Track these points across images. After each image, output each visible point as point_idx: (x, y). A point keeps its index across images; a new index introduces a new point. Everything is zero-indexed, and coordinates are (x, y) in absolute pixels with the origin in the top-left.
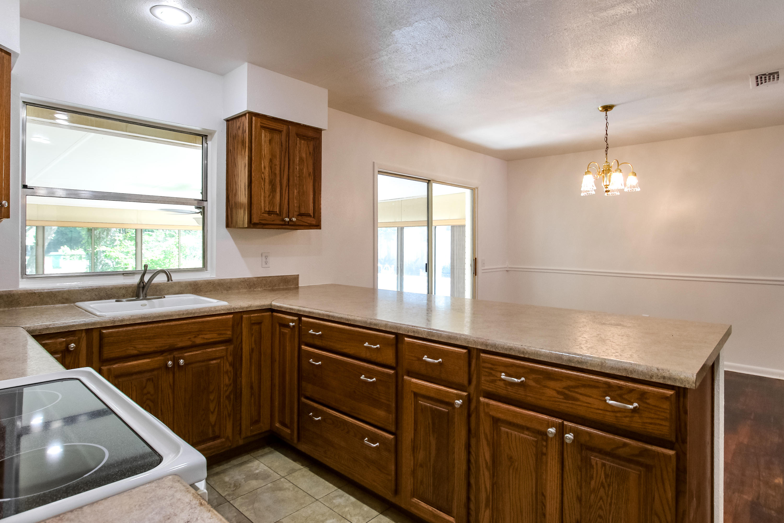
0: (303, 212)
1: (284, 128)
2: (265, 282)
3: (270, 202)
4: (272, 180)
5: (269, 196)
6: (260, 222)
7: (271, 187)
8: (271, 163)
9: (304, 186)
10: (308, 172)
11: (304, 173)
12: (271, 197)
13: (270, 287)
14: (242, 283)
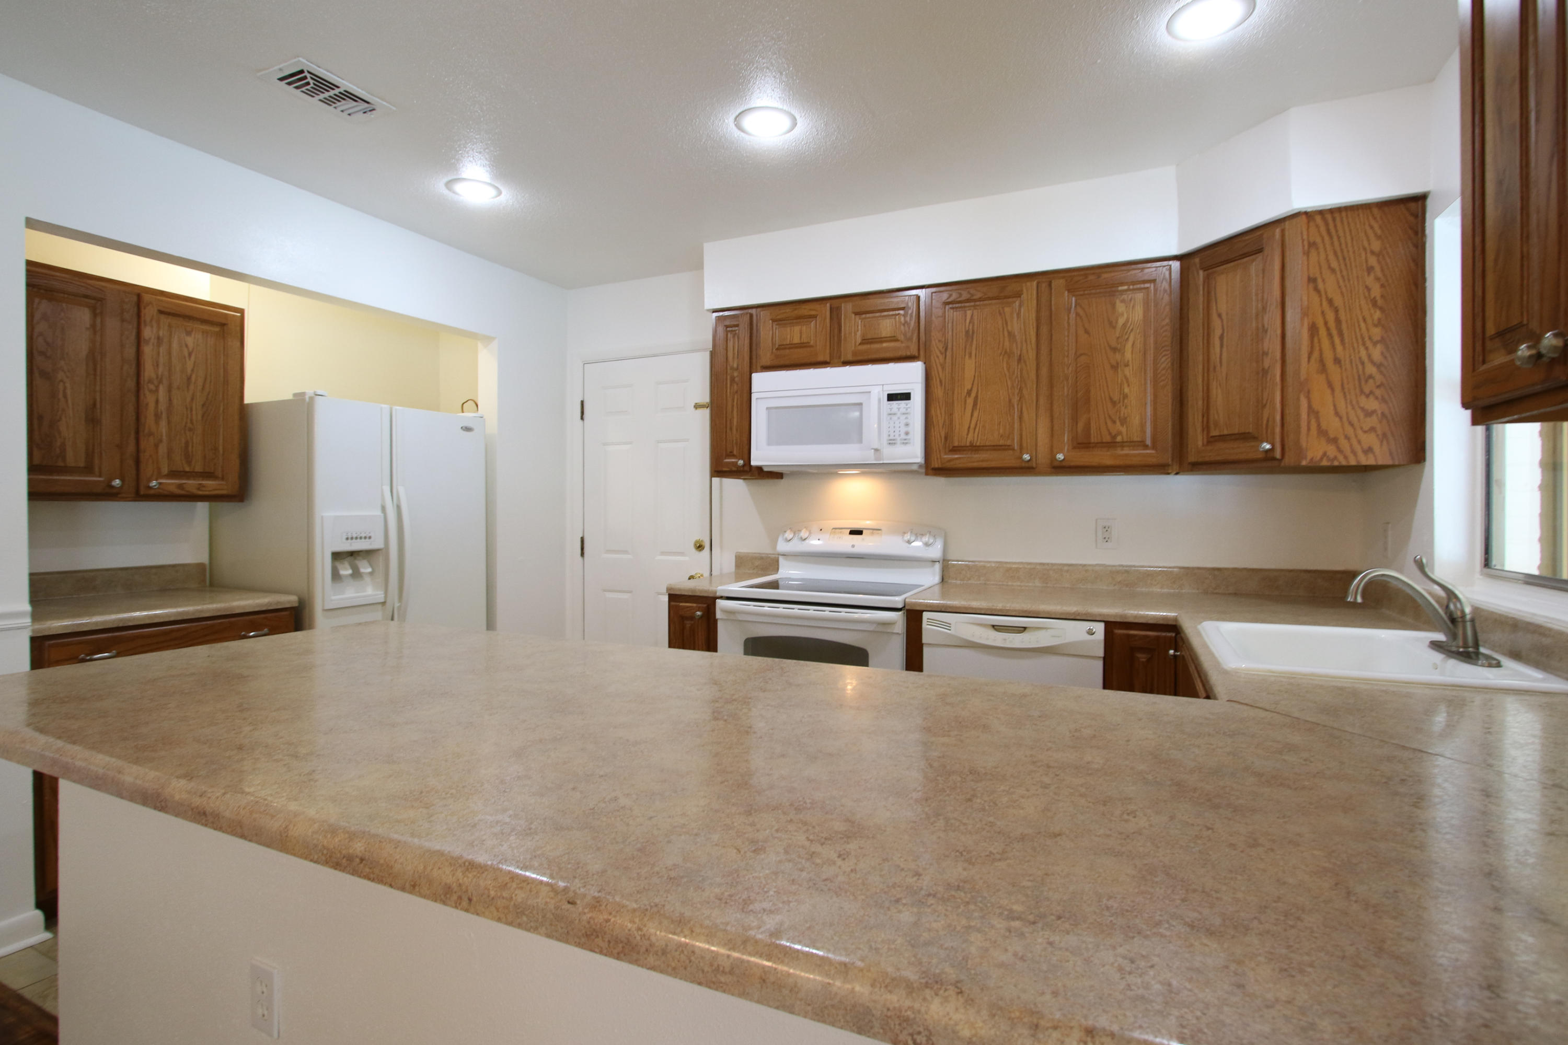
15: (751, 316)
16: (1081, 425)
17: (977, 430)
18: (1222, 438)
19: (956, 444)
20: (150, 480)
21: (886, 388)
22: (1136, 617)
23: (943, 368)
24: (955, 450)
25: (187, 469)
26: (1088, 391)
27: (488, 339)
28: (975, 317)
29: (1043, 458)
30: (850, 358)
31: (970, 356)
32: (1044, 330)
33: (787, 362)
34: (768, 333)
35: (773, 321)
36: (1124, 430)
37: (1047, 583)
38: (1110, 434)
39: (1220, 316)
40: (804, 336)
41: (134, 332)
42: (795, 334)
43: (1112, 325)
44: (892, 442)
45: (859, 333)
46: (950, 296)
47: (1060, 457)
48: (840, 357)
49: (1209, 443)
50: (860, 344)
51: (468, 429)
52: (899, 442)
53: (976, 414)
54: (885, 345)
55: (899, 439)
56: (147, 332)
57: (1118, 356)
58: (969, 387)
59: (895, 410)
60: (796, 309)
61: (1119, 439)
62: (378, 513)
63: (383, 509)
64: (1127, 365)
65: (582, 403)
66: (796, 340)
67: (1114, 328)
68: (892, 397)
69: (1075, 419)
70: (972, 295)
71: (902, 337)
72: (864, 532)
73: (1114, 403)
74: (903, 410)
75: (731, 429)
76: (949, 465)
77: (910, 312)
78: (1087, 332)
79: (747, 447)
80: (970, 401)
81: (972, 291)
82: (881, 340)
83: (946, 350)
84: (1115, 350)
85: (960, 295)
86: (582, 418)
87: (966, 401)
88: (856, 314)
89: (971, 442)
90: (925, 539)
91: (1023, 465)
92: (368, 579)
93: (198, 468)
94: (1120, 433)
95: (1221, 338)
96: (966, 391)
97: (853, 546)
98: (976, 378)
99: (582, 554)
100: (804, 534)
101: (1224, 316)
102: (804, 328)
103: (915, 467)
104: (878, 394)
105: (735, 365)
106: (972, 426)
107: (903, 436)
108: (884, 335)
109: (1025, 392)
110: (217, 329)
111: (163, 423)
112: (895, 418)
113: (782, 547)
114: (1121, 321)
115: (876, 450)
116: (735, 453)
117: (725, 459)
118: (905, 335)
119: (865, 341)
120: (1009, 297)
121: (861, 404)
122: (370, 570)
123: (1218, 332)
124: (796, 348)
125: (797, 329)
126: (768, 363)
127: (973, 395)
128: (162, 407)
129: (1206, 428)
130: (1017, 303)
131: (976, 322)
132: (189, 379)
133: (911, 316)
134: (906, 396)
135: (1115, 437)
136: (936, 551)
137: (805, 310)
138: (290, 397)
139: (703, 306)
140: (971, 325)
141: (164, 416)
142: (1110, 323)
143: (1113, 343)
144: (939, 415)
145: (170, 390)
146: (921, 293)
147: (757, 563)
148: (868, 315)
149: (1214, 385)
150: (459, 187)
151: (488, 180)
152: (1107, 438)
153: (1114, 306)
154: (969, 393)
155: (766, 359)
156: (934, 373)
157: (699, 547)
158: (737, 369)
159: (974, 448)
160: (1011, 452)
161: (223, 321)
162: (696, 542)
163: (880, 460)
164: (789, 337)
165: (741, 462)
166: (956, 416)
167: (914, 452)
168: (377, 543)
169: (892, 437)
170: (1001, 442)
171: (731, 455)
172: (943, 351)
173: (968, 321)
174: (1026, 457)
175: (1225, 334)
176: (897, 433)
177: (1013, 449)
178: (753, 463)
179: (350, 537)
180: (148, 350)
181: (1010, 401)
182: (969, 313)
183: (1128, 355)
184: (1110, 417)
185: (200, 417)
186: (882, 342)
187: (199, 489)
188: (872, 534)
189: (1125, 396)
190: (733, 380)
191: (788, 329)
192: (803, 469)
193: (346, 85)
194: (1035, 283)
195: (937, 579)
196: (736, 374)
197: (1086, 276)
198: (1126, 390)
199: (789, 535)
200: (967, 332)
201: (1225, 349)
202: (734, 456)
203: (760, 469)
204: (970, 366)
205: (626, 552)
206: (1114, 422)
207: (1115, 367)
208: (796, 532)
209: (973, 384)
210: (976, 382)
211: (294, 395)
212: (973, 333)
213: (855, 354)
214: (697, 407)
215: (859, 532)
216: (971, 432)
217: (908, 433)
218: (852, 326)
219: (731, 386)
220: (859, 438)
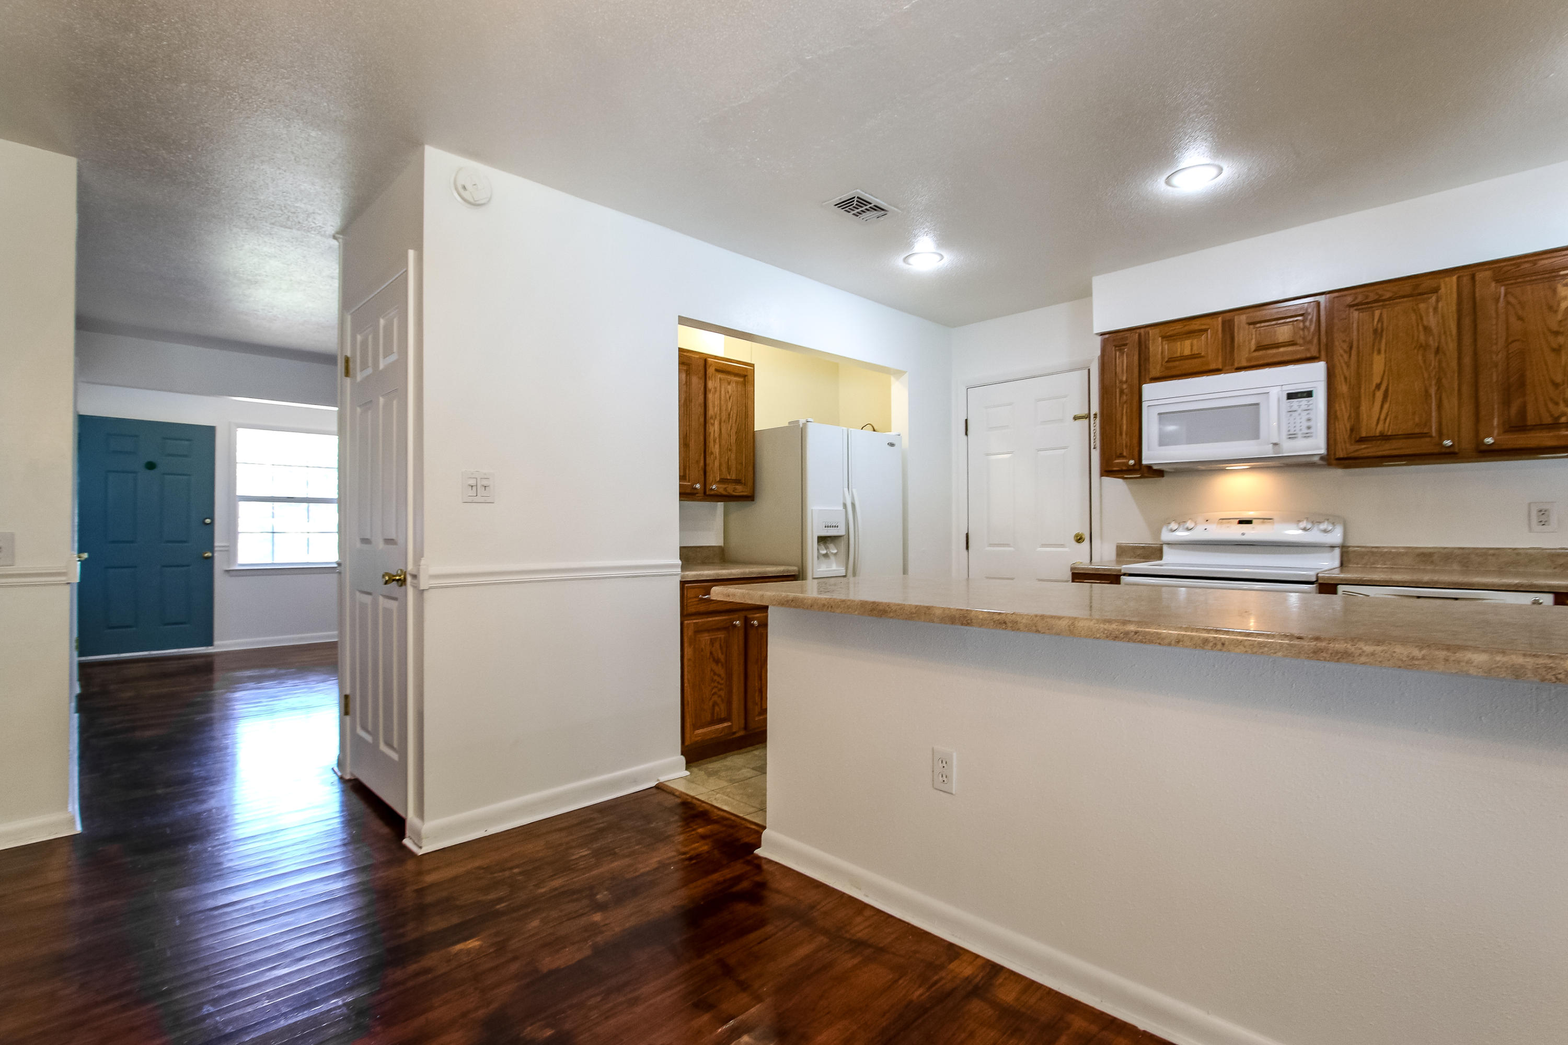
15: (1140, 335)
16: (1514, 409)
17: (1388, 421)
19: (1364, 434)
20: (711, 485)
21: (1285, 388)
23: (1348, 366)
24: (1362, 440)
25: (729, 478)
26: (1523, 376)
27: (898, 373)
28: (1385, 316)
29: (1467, 443)
30: (1244, 364)
31: (1379, 352)
32: (1467, 321)
33: (1178, 373)
34: (1158, 348)
35: (1163, 337)
37: (1467, 567)
38: (1552, 416)
40: (1195, 348)
41: (703, 384)
42: (1186, 347)
43: (1553, 310)
44: (1292, 437)
45: (1253, 342)
46: (1356, 298)
47: (1489, 440)
48: (1233, 364)
50: (1255, 351)
51: (892, 445)
52: (1300, 435)
53: (1386, 406)
54: (1282, 350)
55: (1300, 433)
56: (710, 384)
58: (1378, 381)
59: (1294, 408)
60: (1185, 326)
61: (1563, 421)
62: (841, 508)
63: (845, 506)
65: (966, 420)
66: (1187, 352)
67: (1556, 312)
68: (1292, 396)
69: (1506, 402)
70: (1381, 296)
71: (1300, 341)
72: (1254, 521)
73: (1556, 385)
74: (1304, 407)
75: (1121, 434)
76: (1356, 454)
77: (1310, 317)
78: (1520, 318)
79: (1137, 449)
80: (1379, 395)
81: (1380, 292)
82: (1277, 346)
83: (1351, 348)
84: (1556, 334)
85: (1367, 297)
86: (966, 434)
87: (1374, 394)
88: (1250, 324)
89: (1380, 432)
90: (1323, 526)
91: (1444, 450)
92: (832, 558)
93: (734, 477)
94: (1563, 414)
96: (1374, 384)
97: (1243, 534)
98: (1386, 373)
99: (967, 548)
100: (1190, 524)
102: (1195, 341)
103: (1316, 459)
104: (1277, 394)
105: (1124, 379)
106: (1382, 417)
107: (1305, 431)
108: (1281, 341)
109: (1444, 381)
110: (741, 380)
111: (717, 446)
112: (1295, 414)
113: (1166, 536)
115: (1275, 444)
116: (1125, 454)
117: (1115, 460)
118: (1304, 338)
119: (1259, 348)
120: (1425, 293)
121: (1257, 404)
122: (835, 551)
124: (1188, 359)
125: (1187, 343)
126: (1158, 375)
127: (1383, 387)
128: (717, 435)
130: (1434, 298)
131: (1385, 320)
132: (729, 415)
133: (1311, 321)
134: (1309, 394)
135: (1558, 418)
136: (1336, 537)
137: (1195, 326)
138: (787, 425)
139: (1092, 330)
140: (1380, 324)
141: (717, 440)
142: (1550, 308)
143: (1555, 327)
144: (1343, 409)
145: (720, 423)
146: (1321, 299)
147: (1139, 552)
148: (1263, 324)
150: (911, 260)
151: (934, 250)
152: (1548, 420)
153: (1554, 291)
154: (1378, 386)
155: (1154, 373)
156: (1338, 371)
157: (1079, 539)
158: (1126, 381)
159: (1384, 437)
160: (1428, 439)
161: (745, 373)
162: (1076, 536)
163: (1279, 453)
164: (1179, 350)
165: (1132, 462)
166: (1364, 408)
167: (1317, 445)
168: (841, 531)
169: (1292, 432)
170: (1417, 430)
171: (1121, 456)
172: (1348, 349)
173: (1376, 320)
174: (1448, 443)
176: (1298, 428)
177: (1431, 436)
178: (1144, 462)
179: (827, 526)
180: (710, 396)
181: (1427, 391)
182: (1377, 313)
184: (1551, 399)
185: (734, 441)
186: (1279, 347)
187: (733, 491)
188: (1263, 523)
190: (1122, 392)
191: (1179, 343)
192: (1191, 466)
193: (876, 201)
194: (1454, 278)
195: (1337, 563)
196: (1125, 386)
197: (1518, 265)
199: (1174, 526)
200: (1375, 331)
202: (1124, 457)
203: (1149, 467)
204: (1378, 363)
205: (1008, 545)
206: (1557, 404)
207: (1557, 351)
208: (1181, 523)
209: (1382, 378)
210: (1386, 377)
211: (789, 423)
212: (1382, 331)
213: (1249, 360)
214: (1076, 418)
215: (1249, 522)
216: (1381, 422)
217: (1309, 428)
218: (1246, 338)
219: (1120, 397)
220: (1255, 435)
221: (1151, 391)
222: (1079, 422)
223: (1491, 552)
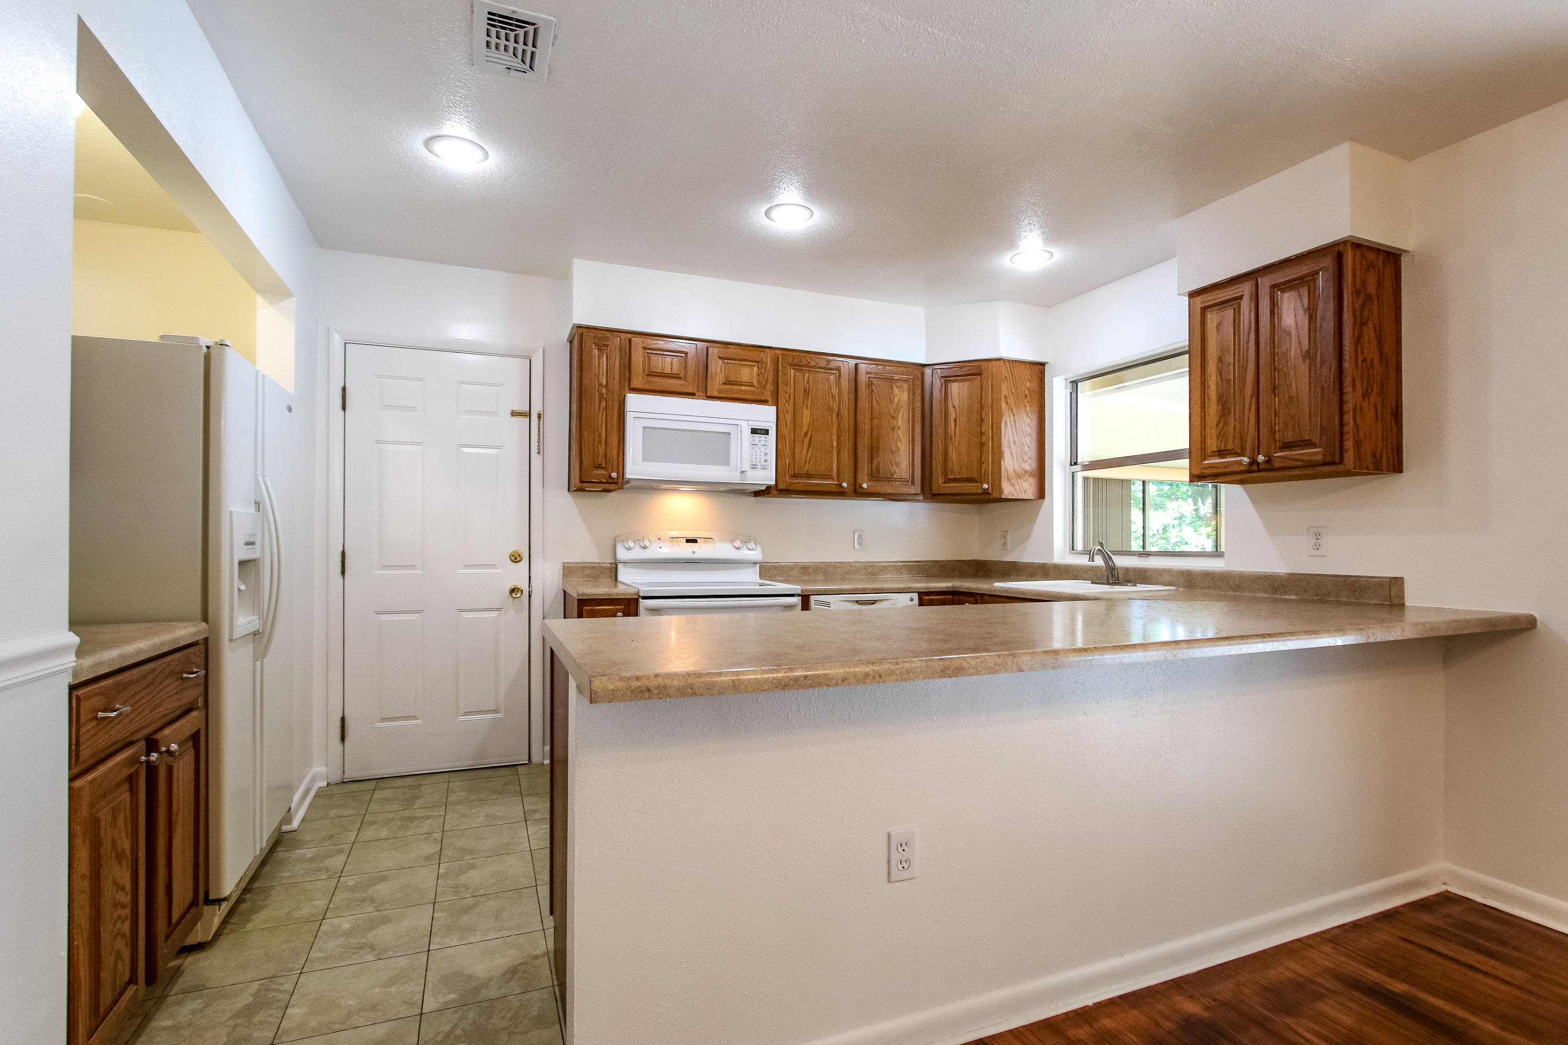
0: (1290, 440)
1: (1246, 289)
2: (1304, 585)
3: (1219, 434)
4: (1223, 394)
5: (1217, 425)
6: (1202, 473)
7: (1220, 407)
8: (1220, 364)
9: (1291, 385)
10: (1301, 351)
11: (1292, 358)
12: (1221, 425)
13: (1316, 595)
14: (1260, 582)
15: (621, 339)
16: (875, 466)
17: (811, 462)
18: (956, 480)
19: (797, 472)
21: (750, 423)
22: (934, 588)
23: (788, 413)
24: (796, 476)
26: (878, 443)
28: (811, 379)
29: (852, 486)
30: (718, 394)
31: (807, 408)
33: (658, 388)
34: (640, 359)
35: (648, 349)
36: (897, 470)
38: (890, 472)
39: (954, 407)
40: (675, 368)
42: (666, 365)
43: (892, 402)
44: (754, 467)
45: (723, 375)
46: (794, 360)
47: (865, 486)
48: (706, 392)
49: (946, 482)
50: (723, 384)
51: (290, 409)
52: (759, 467)
53: (810, 451)
54: (743, 388)
55: (759, 464)
57: (895, 422)
58: (806, 430)
59: (756, 442)
60: (666, 343)
61: (895, 476)
64: (899, 429)
65: (344, 387)
66: (666, 369)
68: (754, 431)
69: (871, 458)
70: (809, 363)
71: (756, 384)
72: (698, 540)
73: (892, 452)
74: (763, 443)
75: (600, 443)
76: (791, 488)
77: (764, 366)
78: (877, 403)
80: (806, 441)
81: (808, 360)
82: (740, 384)
83: (790, 400)
84: (893, 417)
85: (801, 361)
86: (344, 408)
87: (803, 440)
88: (720, 358)
89: (807, 471)
90: (749, 546)
91: (842, 490)
94: (895, 472)
95: (955, 420)
96: (804, 432)
97: (687, 553)
98: (810, 424)
99: (343, 572)
100: (645, 542)
101: (957, 408)
102: (677, 362)
103: (768, 488)
104: (745, 427)
105: (606, 383)
106: (808, 459)
107: (763, 463)
108: (743, 380)
109: (841, 437)
112: (756, 448)
113: (623, 555)
114: (896, 400)
115: (742, 472)
116: (607, 465)
117: (594, 470)
118: (759, 383)
119: (728, 382)
120: (834, 370)
121: (728, 434)
123: (953, 417)
124: (668, 377)
125: (668, 361)
126: (641, 387)
127: (808, 437)
129: (945, 472)
130: (836, 375)
131: (811, 383)
133: (765, 369)
134: (766, 432)
135: (892, 475)
136: (760, 555)
137: (676, 346)
140: (808, 385)
142: (891, 400)
143: (892, 413)
144: (785, 449)
147: (587, 572)
148: (730, 361)
149: (950, 448)
150: (438, 146)
152: (889, 476)
153: (892, 389)
154: (806, 434)
155: (638, 384)
156: (782, 416)
157: (515, 558)
158: (606, 386)
159: (809, 476)
160: (832, 481)
162: (512, 554)
163: (745, 481)
164: (660, 367)
165: (616, 475)
166: (797, 451)
167: (769, 475)
169: (754, 463)
170: (825, 473)
171: (597, 466)
172: (788, 401)
173: (806, 381)
174: (844, 485)
175: (958, 419)
176: (758, 460)
177: (834, 479)
178: (627, 475)
179: (246, 541)
181: (832, 444)
182: (807, 375)
183: (900, 422)
184: (890, 461)
186: (741, 385)
188: (705, 542)
189: (898, 449)
190: (601, 396)
191: (660, 359)
192: (660, 484)
196: (604, 391)
197: (877, 365)
198: (899, 445)
199: (629, 544)
200: (805, 390)
201: (957, 428)
202: (607, 468)
204: (806, 416)
205: (412, 567)
206: (892, 465)
207: (893, 429)
208: (638, 541)
209: (808, 429)
210: (810, 428)
211: (163, 337)
212: (809, 390)
213: (720, 391)
214: (514, 414)
215: (695, 541)
216: (807, 463)
217: (766, 461)
218: (717, 368)
219: (600, 401)
220: (726, 462)
221: (634, 402)
222: (516, 419)
223: (839, 565)
